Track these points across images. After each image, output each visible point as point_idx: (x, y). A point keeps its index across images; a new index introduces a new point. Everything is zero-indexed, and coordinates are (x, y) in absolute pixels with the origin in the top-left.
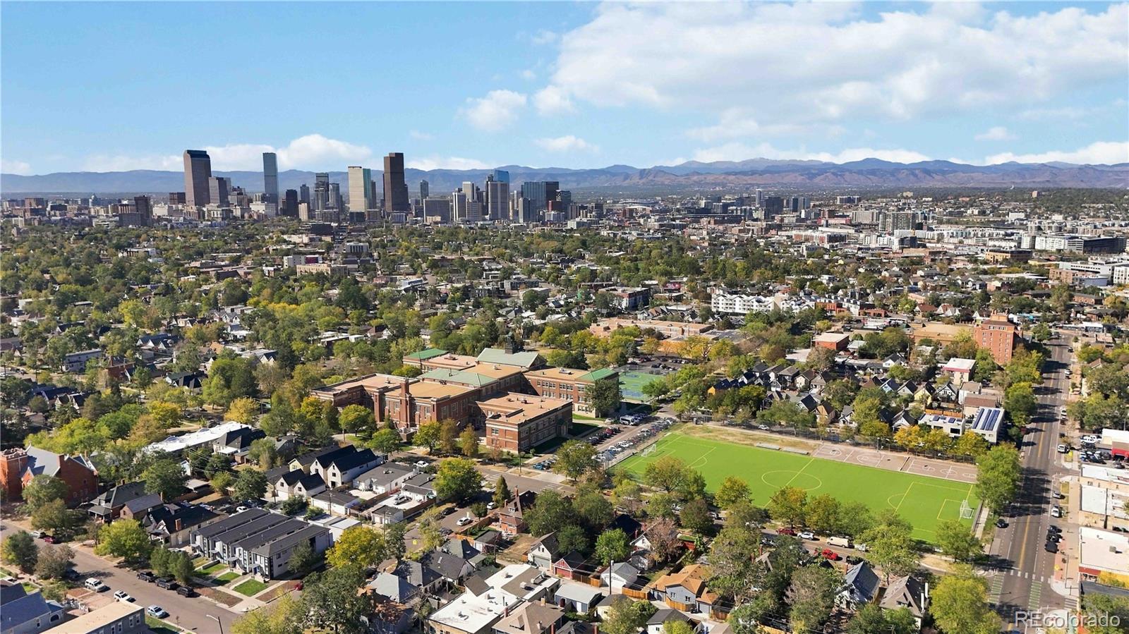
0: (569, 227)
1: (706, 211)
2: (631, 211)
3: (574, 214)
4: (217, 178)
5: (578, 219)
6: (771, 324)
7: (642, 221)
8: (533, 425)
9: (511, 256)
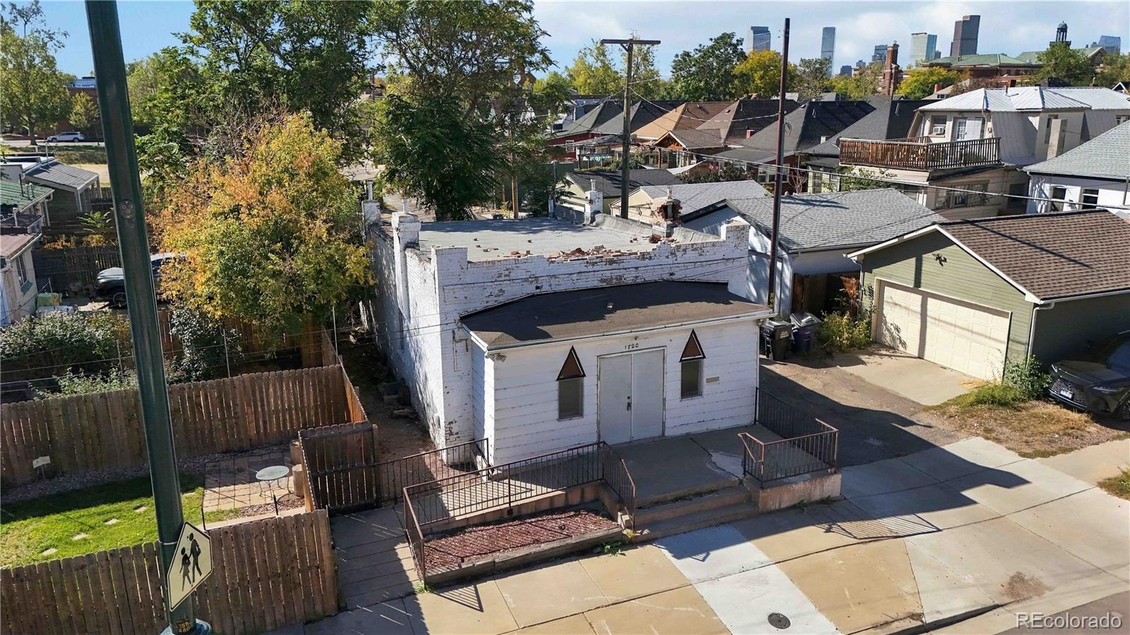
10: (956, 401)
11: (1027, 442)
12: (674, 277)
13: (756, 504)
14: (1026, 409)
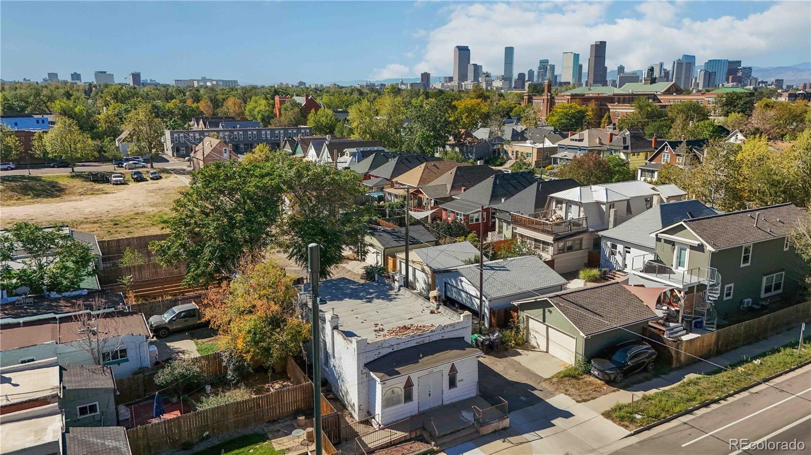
4: (473, 64)
10: (556, 376)
11: (580, 395)
12: (444, 338)
13: (479, 433)
14: (582, 379)
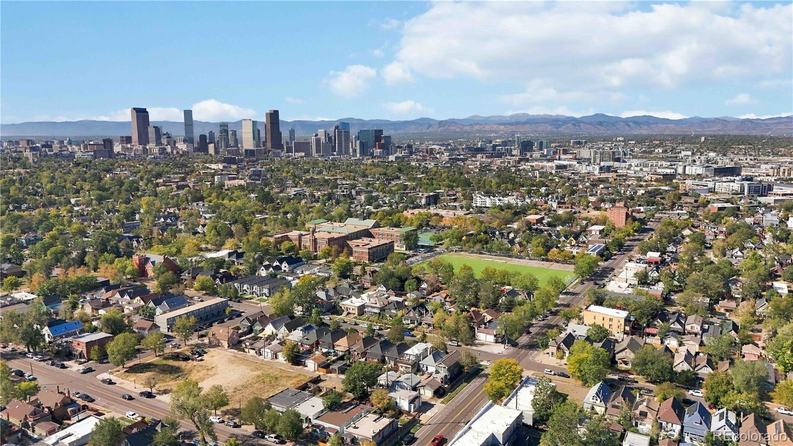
0: (390, 160)
1: (481, 150)
2: (432, 149)
3: (393, 151)
4: (154, 127)
5: (395, 155)
6: (503, 210)
7: (438, 156)
8: (375, 249)
9: (354, 177)
